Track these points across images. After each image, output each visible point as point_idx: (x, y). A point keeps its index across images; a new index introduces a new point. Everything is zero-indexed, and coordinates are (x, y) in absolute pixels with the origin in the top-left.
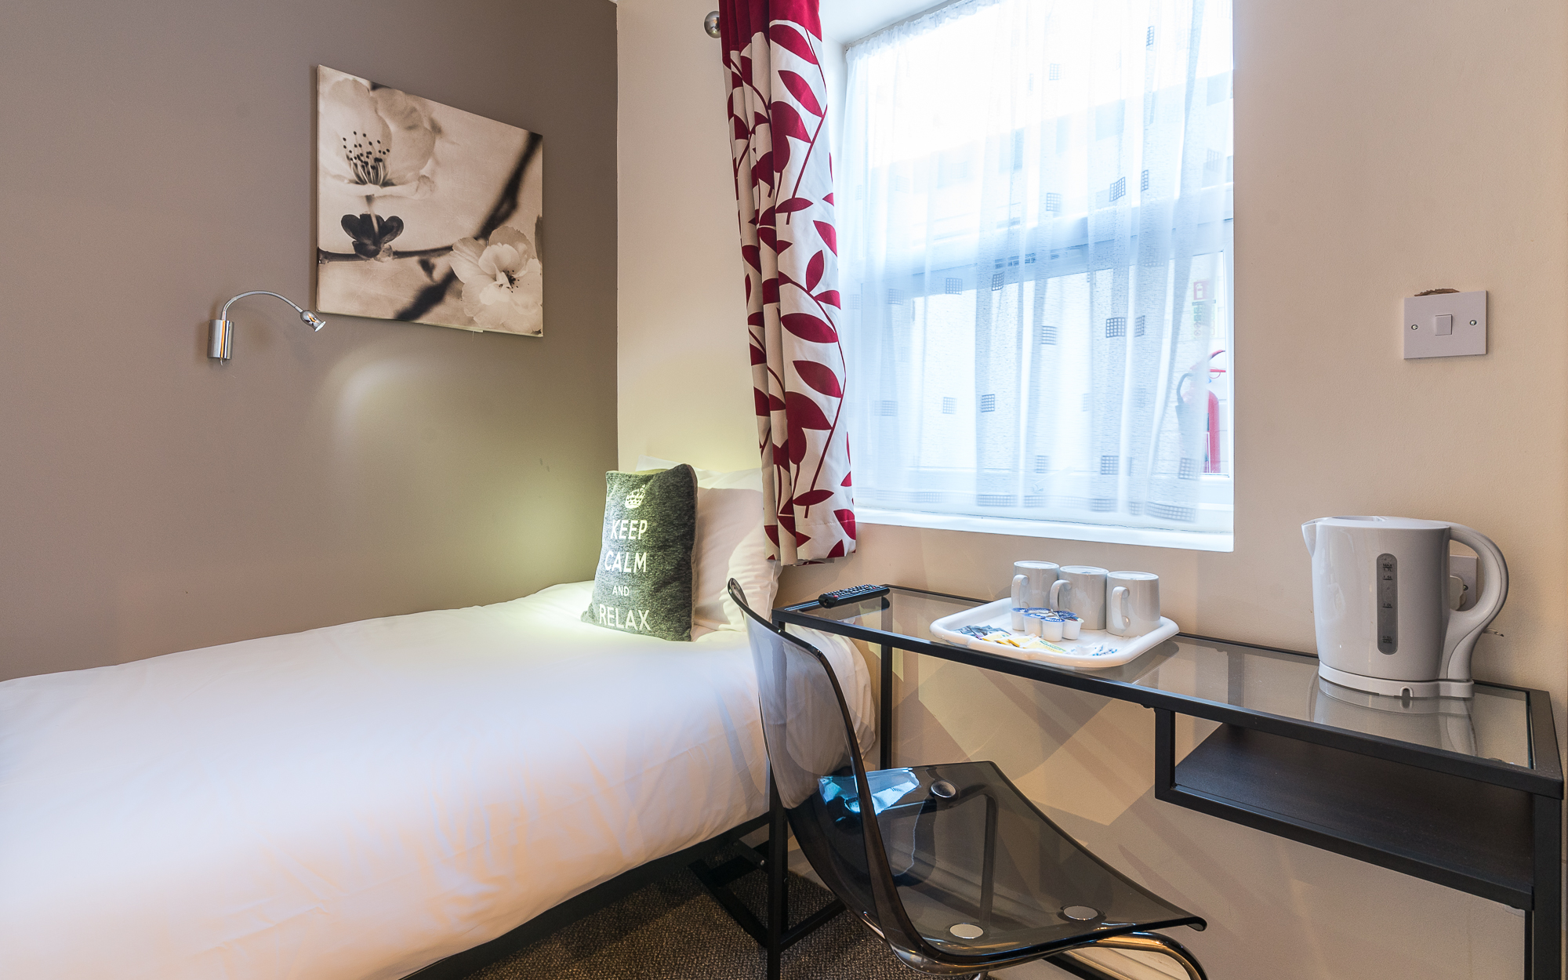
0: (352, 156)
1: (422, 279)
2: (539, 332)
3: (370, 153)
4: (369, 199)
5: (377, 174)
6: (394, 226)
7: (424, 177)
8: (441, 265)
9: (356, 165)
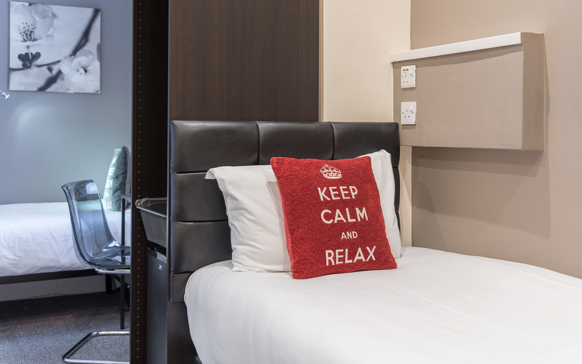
0: (22, 32)
1: (48, 74)
2: (98, 91)
3: (28, 30)
4: (28, 47)
5: (31, 37)
6: (37, 56)
7: (49, 35)
8: (55, 69)
9: (23, 35)
